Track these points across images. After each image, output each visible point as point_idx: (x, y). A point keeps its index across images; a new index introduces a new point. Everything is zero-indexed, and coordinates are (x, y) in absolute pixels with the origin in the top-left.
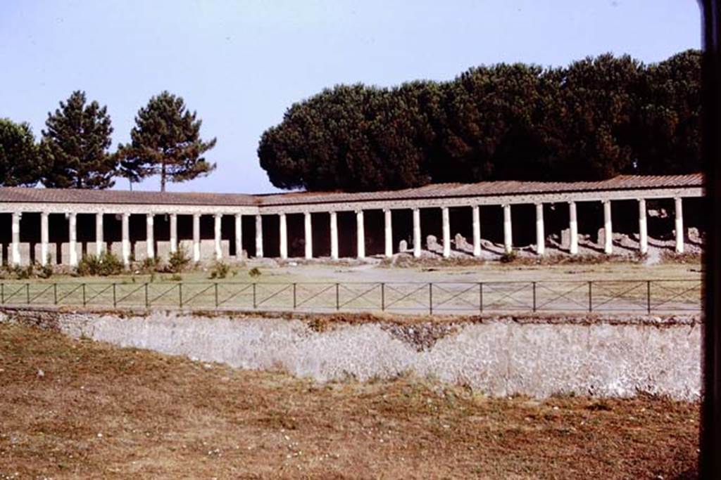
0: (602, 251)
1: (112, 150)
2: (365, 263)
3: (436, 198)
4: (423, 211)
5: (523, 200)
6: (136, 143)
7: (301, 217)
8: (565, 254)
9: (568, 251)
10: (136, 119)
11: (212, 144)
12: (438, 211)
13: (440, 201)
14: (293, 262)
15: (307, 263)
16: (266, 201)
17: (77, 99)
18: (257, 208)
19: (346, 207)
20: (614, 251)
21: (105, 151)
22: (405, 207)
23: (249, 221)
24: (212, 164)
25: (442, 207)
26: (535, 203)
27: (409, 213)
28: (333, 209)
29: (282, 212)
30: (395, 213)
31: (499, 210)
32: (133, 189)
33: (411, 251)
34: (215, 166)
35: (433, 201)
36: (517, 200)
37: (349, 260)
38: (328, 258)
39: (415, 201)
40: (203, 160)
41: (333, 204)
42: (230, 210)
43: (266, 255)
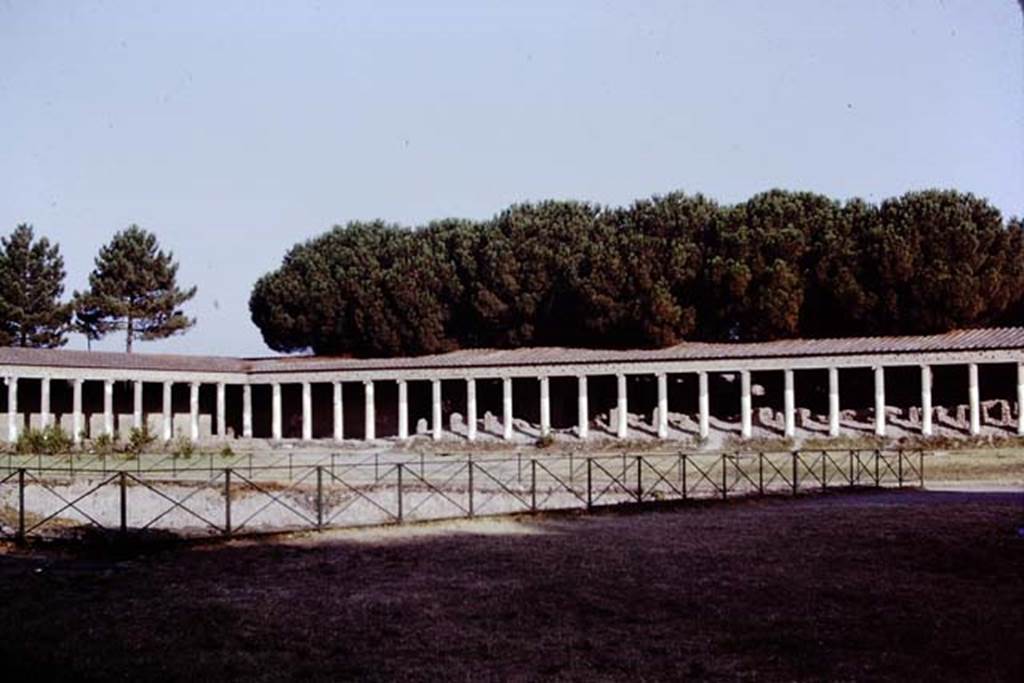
0: (656, 434)
1: (65, 299)
2: (374, 446)
3: (460, 367)
4: (445, 383)
5: (563, 370)
6: (96, 291)
7: (299, 387)
8: (611, 438)
9: (615, 435)
10: (96, 260)
11: (192, 293)
12: (463, 383)
13: (465, 371)
14: (288, 444)
15: (304, 446)
16: (257, 366)
17: (23, 233)
18: (245, 376)
19: (353, 377)
20: (669, 435)
21: (56, 300)
22: (423, 378)
23: (234, 392)
24: (190, 320)
25: (468, 379)
26: (578, 375)
27: (428, 384)
28: (338, 379)
29: (276, 381)
30: (411, 384)
31: (534, 383)
32: (93, 349)
33: (429, 432)
34: (194, 321)
35: (457, 371)
36: (557, 371)
37: (356, 442)
38: (330, 440)
39: (436, 369)
40: (179, 313)
41: (338, 372)
42: (210, 378)
43: (256, 434)
